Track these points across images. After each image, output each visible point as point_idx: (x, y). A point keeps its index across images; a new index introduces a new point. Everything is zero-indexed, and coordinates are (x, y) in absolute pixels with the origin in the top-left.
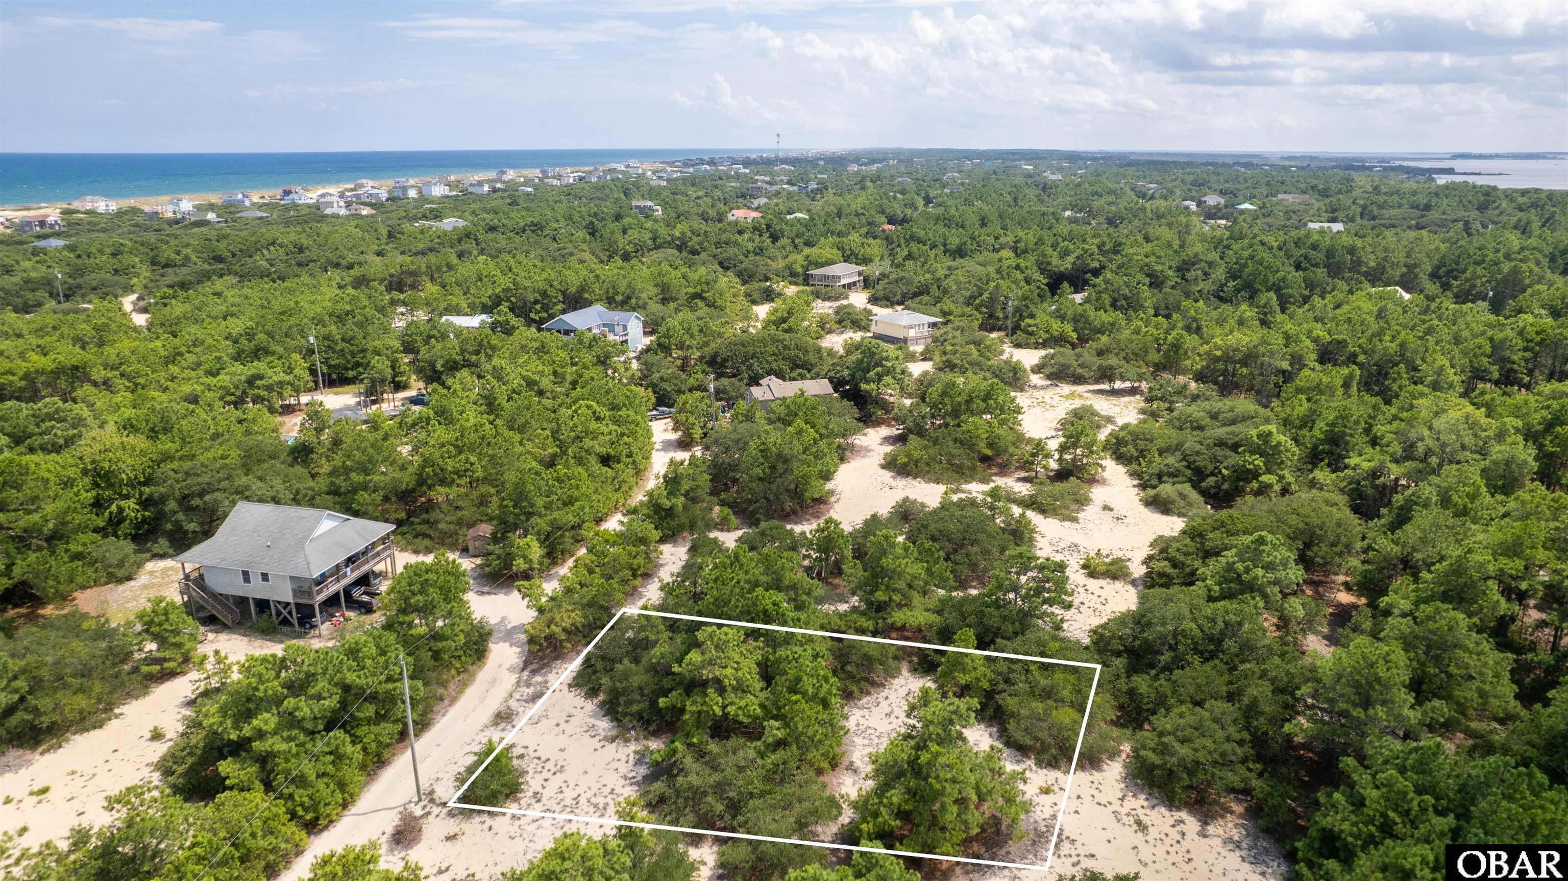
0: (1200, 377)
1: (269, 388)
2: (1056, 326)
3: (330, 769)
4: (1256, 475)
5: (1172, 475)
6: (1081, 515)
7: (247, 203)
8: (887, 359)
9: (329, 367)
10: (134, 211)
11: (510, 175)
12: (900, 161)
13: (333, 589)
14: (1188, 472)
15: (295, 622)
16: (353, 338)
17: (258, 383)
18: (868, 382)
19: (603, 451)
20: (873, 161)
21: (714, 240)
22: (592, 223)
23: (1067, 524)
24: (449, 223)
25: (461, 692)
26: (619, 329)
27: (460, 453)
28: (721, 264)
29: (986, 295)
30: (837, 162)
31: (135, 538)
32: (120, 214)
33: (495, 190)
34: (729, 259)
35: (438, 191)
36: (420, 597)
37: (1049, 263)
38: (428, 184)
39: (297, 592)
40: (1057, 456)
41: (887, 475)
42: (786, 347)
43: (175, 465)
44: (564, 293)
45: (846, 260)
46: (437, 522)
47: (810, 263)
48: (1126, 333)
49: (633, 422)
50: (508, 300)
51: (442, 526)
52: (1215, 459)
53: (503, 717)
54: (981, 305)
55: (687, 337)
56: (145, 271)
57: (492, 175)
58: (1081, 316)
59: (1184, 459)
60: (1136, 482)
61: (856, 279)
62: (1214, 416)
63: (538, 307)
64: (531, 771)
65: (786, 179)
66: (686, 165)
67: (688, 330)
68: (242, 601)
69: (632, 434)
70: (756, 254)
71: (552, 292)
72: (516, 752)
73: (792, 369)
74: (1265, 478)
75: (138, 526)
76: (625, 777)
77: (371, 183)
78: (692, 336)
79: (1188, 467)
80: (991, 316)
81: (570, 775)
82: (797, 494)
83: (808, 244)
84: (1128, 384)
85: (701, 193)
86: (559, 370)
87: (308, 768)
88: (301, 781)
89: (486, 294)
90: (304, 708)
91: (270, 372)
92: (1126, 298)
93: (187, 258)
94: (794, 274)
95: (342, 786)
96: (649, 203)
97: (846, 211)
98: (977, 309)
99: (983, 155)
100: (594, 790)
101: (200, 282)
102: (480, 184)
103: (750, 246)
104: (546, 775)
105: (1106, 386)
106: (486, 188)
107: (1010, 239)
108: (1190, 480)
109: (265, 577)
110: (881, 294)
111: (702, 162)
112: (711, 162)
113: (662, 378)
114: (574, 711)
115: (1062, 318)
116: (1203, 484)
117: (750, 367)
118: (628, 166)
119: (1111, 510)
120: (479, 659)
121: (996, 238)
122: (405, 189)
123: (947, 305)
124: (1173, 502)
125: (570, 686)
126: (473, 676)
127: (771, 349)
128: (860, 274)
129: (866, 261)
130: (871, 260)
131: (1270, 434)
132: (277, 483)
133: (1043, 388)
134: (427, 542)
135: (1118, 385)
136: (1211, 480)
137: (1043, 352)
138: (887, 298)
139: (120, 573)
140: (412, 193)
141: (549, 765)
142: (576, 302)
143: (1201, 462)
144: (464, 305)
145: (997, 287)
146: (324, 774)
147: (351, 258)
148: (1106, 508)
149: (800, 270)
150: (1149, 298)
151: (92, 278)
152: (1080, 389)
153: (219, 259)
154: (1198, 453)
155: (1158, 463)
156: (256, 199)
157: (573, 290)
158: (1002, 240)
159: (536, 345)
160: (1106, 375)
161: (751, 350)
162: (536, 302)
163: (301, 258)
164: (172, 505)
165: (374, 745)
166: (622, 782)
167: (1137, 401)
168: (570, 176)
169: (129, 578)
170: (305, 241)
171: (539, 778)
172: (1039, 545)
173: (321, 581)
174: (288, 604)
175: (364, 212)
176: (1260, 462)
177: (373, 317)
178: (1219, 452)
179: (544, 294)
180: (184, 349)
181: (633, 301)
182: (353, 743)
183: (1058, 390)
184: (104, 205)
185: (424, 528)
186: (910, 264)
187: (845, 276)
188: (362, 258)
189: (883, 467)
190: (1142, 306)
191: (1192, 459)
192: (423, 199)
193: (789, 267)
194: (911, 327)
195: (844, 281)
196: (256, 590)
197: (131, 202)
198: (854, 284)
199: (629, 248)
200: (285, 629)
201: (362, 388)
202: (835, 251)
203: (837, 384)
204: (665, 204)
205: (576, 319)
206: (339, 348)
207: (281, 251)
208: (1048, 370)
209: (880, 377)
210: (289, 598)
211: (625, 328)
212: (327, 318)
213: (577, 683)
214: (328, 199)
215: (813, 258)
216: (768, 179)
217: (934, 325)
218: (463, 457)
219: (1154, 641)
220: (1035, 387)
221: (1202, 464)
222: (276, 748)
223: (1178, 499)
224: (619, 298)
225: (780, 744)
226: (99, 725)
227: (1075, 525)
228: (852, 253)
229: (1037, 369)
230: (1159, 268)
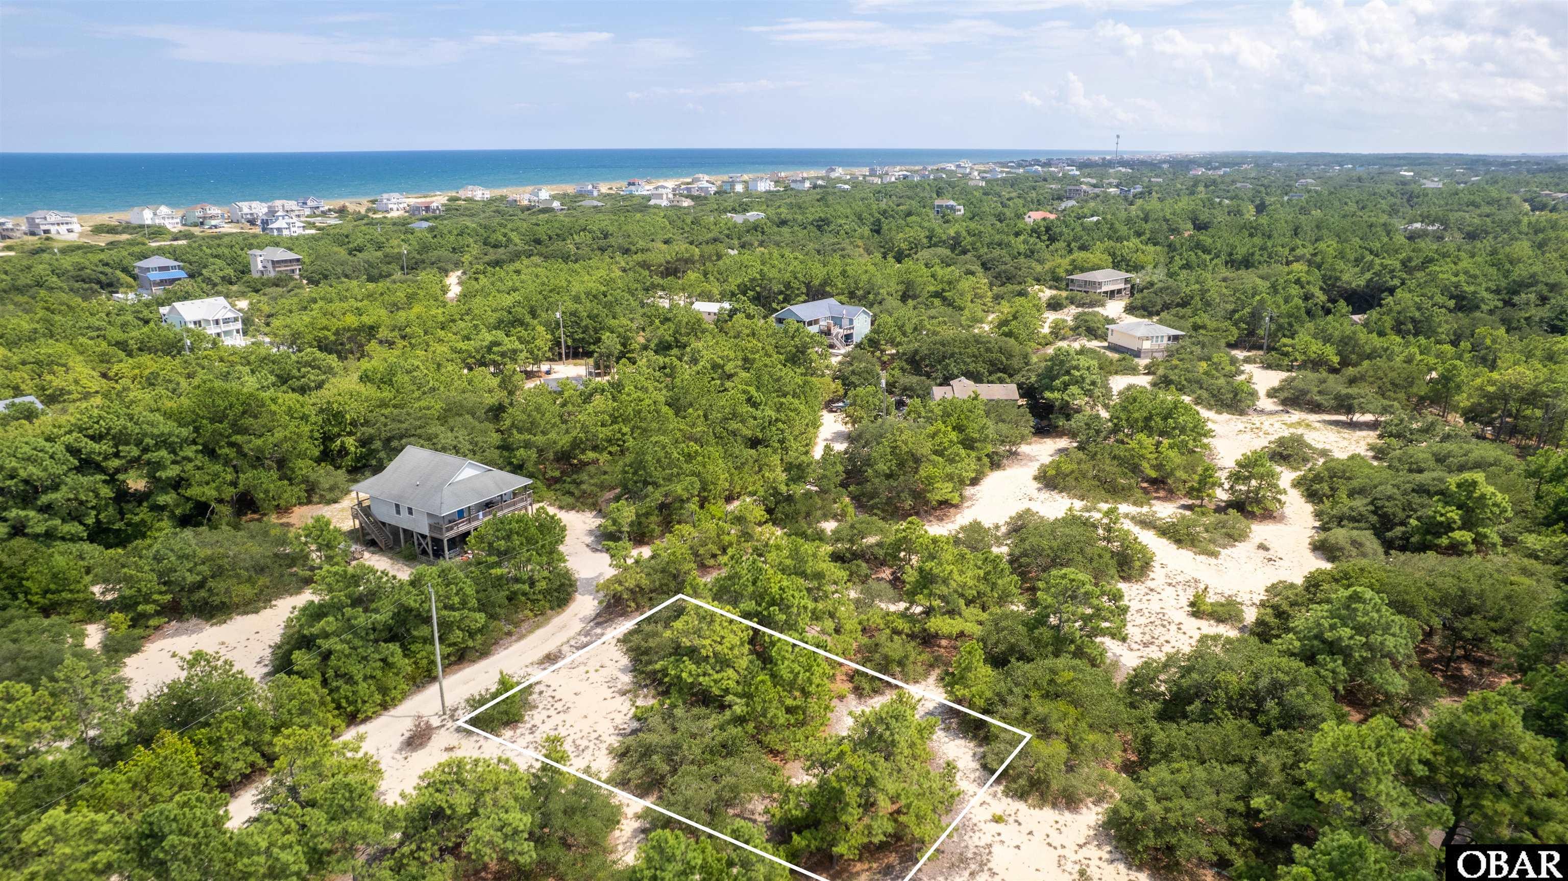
0: (1471, 415)
1: (503, 355)
2: (1316, 348)
3: (379, 673)
4: (1448, 527)
5: (1353, 519)
6: (1224, 552)
7: (595, 193)
8: (1077, 368)
9: (574, 340)
10: (503, 198)
11: (839, 172)
12: (1257, 165)
13: (463, 528)
14: (1374, 519)
15: (430, 552)
16: (597, 316)
17: (495, 349)
18: (1052, 389)
19: (749, 433)
20: (1225, 165)
21: (987, 240)
22: (879, 220)
23: (1203, 558)
24: (753, 215)
25: (531, 631)
26: (845, 323)
27: (613, 423)
28: (984, 265)
29: (1248, 310)
30: (1181, 165)
31: (349, 472)
32: (492, 201)
33: (815, 187)
34: (994, 259)
35: (764, 186)
36: (502, 542)
37: (1338, 279)
38: (755, 180)
39: (431, 527)
40: (1227, 486)
41: (1036, 485)
42: (988, 350)
43: (386, 411)
44: (808, 285)
45: (1116, 266)
46: (582, 482)
47: (1075, 268)
48: (1398, 361)
49: (795, 410)
50: (753, 290)
51: (584, 487)
52: (1408, 507)
53: (550, 659)
54: (1241, 319)
55: (898, 333)
56: (475, 249)
57: (823, 173)
58: (1350, 338)
59: (1372, 503)
60: (1317, 524)
61: (1122, 286)
62: (1440, 459)
63: (781, 297)
64: (541, 706)
65: (1115, 181)
66: (1019, 165)
67: (901, 328)
68: (395, 530)
69: (788, 421)
70: (1026, 256)
71: (795, 284)
72: (537, 689)
73: (991, 373)
74: (1458, 535)
75: (358, 460)
76: (616, 728)
77: (707, 178)
78: (904, 334)
79: (1374, 513)
80: (1251, 333)
81: (569, 718)
82: (919, 496)
83: (1083, 248)
84: (1369, 417)
85: (1014, 195)
86: (750, 356)
87: (356, 670)
88: (349, 679)
89: (734, 283)
90: (362, 619)
91: (506, 340)
92: (1413, 320)
93: (509, 240)
94: (1056, 279)
95: (384, 690)
96: (952, 203)
97: (1153, 216)
98: (1236, 324)
99: (1357, 160)
100: (584, 733)
101: (512, 261)
102: (804, 180)
103: (1022, 248)
104: (552, 712)
105: (1343, 418)
106: (807, 184)
107: (1307, 251)
108: (1373, 527)
109: (410, 511)
110: (1138, 303)
111: (1037, 162)
112: (1048, 164)
113: (853, 372)
114: (609, 663)
115: (1327, 340)
116: (1389, 534)
117: (946, 367)
118: (958, 166)
119: (1267, 549)
120: (559, 606)
121: (1293, 250)
122: (732, 184)
123: (1204, 318)
124: (1341, 549)
125: (619, 640)
126: (548, 620)
127: (972, 350)
128: (1127, 281)
129: (1137, 268)
130: (1143, 268)
131: (1474, 484)
132: (462, 434)
133: (1271, 413)
134: (570, 500)
135: (1357, 417)
136: (1399, 530)
137: (1284, 375)
138: (1144, 308)
139: (329, 496)
140: (739, 188)
141: (559, 705)
142: (815, 293)
143: (1390, 508)
144: (716, 291)
145: (1262, 302)
146: (373, 677)
147: (641, 244)
148: (1263, 547)
149: (1063, 275)
150: (1446, 323)
151: (433, 255)
152: (1313, 418)
153: (538, 242)
154: (1390, 498)
155: (1346, 504)
156: (604, 189)
157: (816, 282)
158: (1299, 252)
159: (748, 331)
160: (1344, 405)
161: (949, 350)
162: (781, 293)
163: (602, 243)
164: (377, 444)
165: (425, 661)
166: (612, 731)
167: (1371, 436)
168: (896, 173)
169: (335, 501)
170: (611, 229)
171: (545, 713)
172: (1152, 575)
173: (452, 520)
174: (424, 537)
175: (685, 204)
176: (1454, 514)
177: (622, 297)
178: (1416, 499)
179: (788, 285)
180: (457, 317)
181: (871, 296)
182: (405, 656)
183: (1285, 417)
184: (480, 193)
185: (572, 488)
186: (1184, 274)
187: (1107, 283)
188: (650, 245)
189: (1035, 478)
190: (1435, 332)
191: (1379, 503)
192: (748, 193)
193: (1053, 272)
194: (1147, 339)
195: (1105, 289)
196: (403, 521)
197: (503, 191)
198: (1119, 291)
199: (904, 246)
200: (424, 558)
201: (591, 361)
202: (1105, 256)
203: (1027, 391)
204: (968, 204)
205: (803, 310)
206: (584, 324)
207: (589, 236)
208: (1286, 394)
209: (1066, 386)
210: (426, 532)
211: (851, 321)
212: (583, 296)
213: (625, 640)
214: (661, 191)
215: (1079, 262)
216: (1094, 181)
217: (1176, 338)
218: (616, 427)
219: (1189, 688)
220: (1262, 412)
221: (1390, 511)
222: (334, 647)
223: (1348, 546)
224: (860, 293)
225: (740, 720)
226: (256, 611)
227: (1212, 561)
228: (1123, 259)
229: (1273, 393)
230: (1470, 289)
